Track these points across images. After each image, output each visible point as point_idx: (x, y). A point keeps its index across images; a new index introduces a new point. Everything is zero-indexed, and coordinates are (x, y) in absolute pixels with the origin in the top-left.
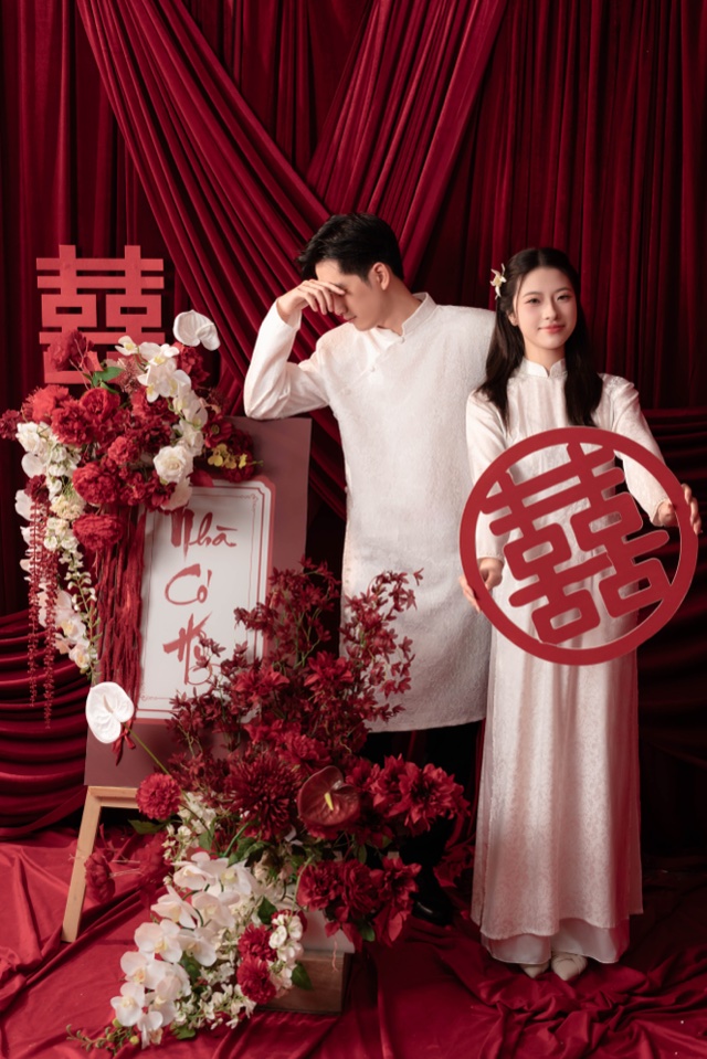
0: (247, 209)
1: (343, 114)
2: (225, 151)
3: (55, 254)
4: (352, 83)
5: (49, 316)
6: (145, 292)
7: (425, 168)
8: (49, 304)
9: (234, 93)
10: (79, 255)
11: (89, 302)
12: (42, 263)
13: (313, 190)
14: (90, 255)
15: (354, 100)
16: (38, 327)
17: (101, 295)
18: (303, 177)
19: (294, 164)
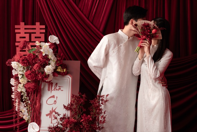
3: (19, 24)
5: (18, 39)
6: (41, 33)
8: (18, 36)
10: (25, 24)
11: (27, 36)
12: (16, 27)
13: (80, 9)
14: (28, 25)
16: (15, 41)
17: (30, 34)
18: (78, 6)
19: (76, 3)
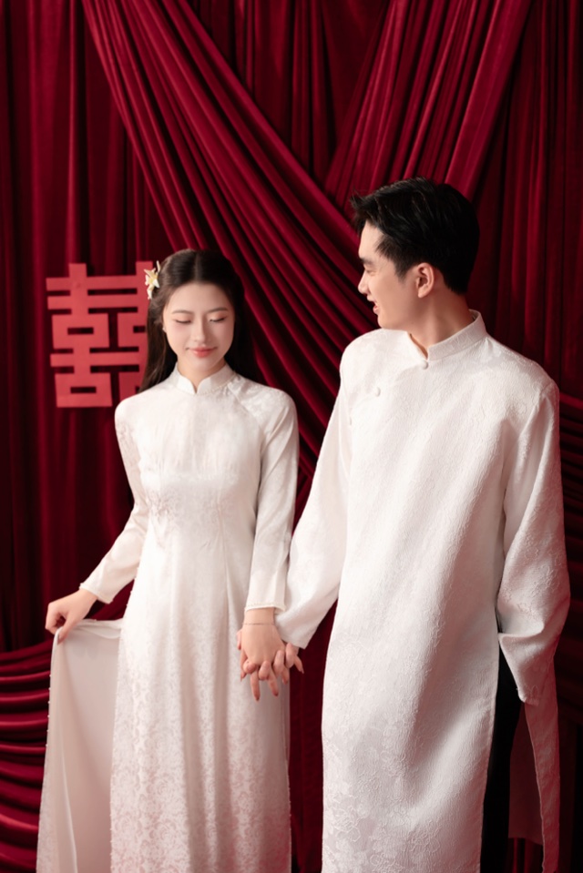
0: (261, 220)
1: (362, 116)
2: (236, 160)
3: (63, 273)
4: (371, 83)
7: (450, 169)
9: (246, 100)
10: (91, 273)
13: (332, 198)
14: (102, 273)
15: (373, 100)
16: (50, 349)
18: (321, 186)
19: (312, 175)
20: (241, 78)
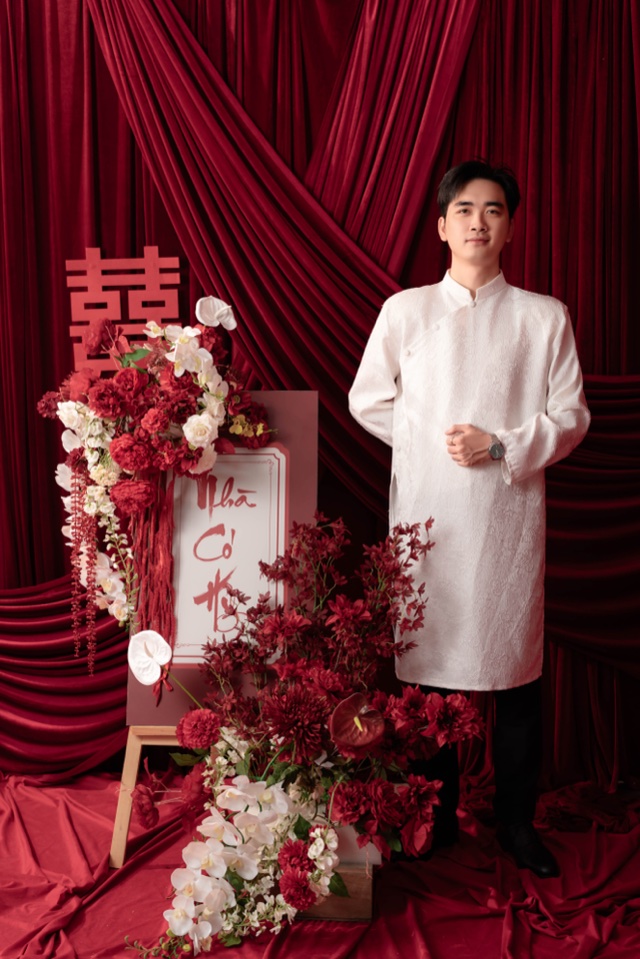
0: (253, 209)
1: (335, 124)
2: (231, 158)
3: (82, 256)
4: (342, 96)
5: (78, 312)
6: (164, 287)
7: (409, 168)
8: (77, 301)
9: (238, 108)
10: (104, 256)
11: (113, 298)
12: (71, 265)
13: (311, 191)
14: (113, 256)
15: (344, 111)
16: (67, 320)
17: (124, 291)
18: (301, 180)
19: (293, 169)
20: (232, 89)
